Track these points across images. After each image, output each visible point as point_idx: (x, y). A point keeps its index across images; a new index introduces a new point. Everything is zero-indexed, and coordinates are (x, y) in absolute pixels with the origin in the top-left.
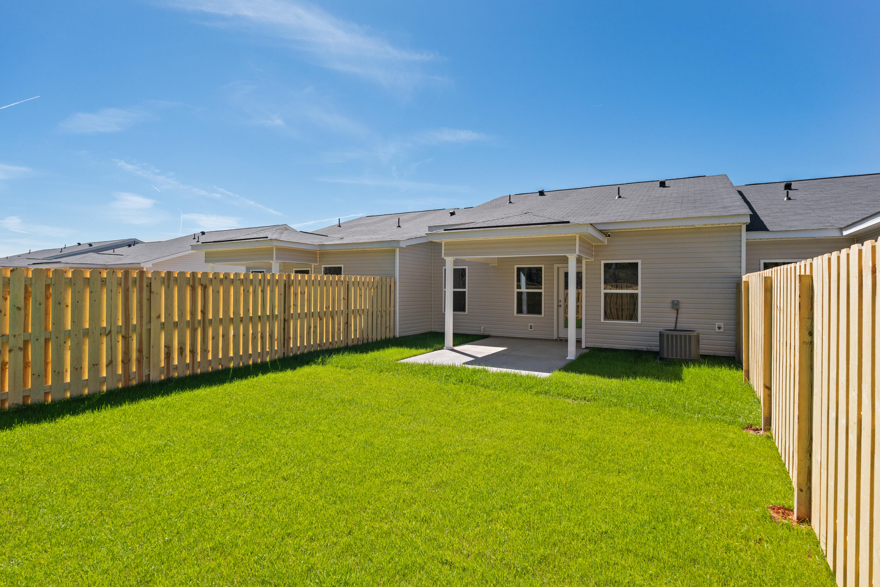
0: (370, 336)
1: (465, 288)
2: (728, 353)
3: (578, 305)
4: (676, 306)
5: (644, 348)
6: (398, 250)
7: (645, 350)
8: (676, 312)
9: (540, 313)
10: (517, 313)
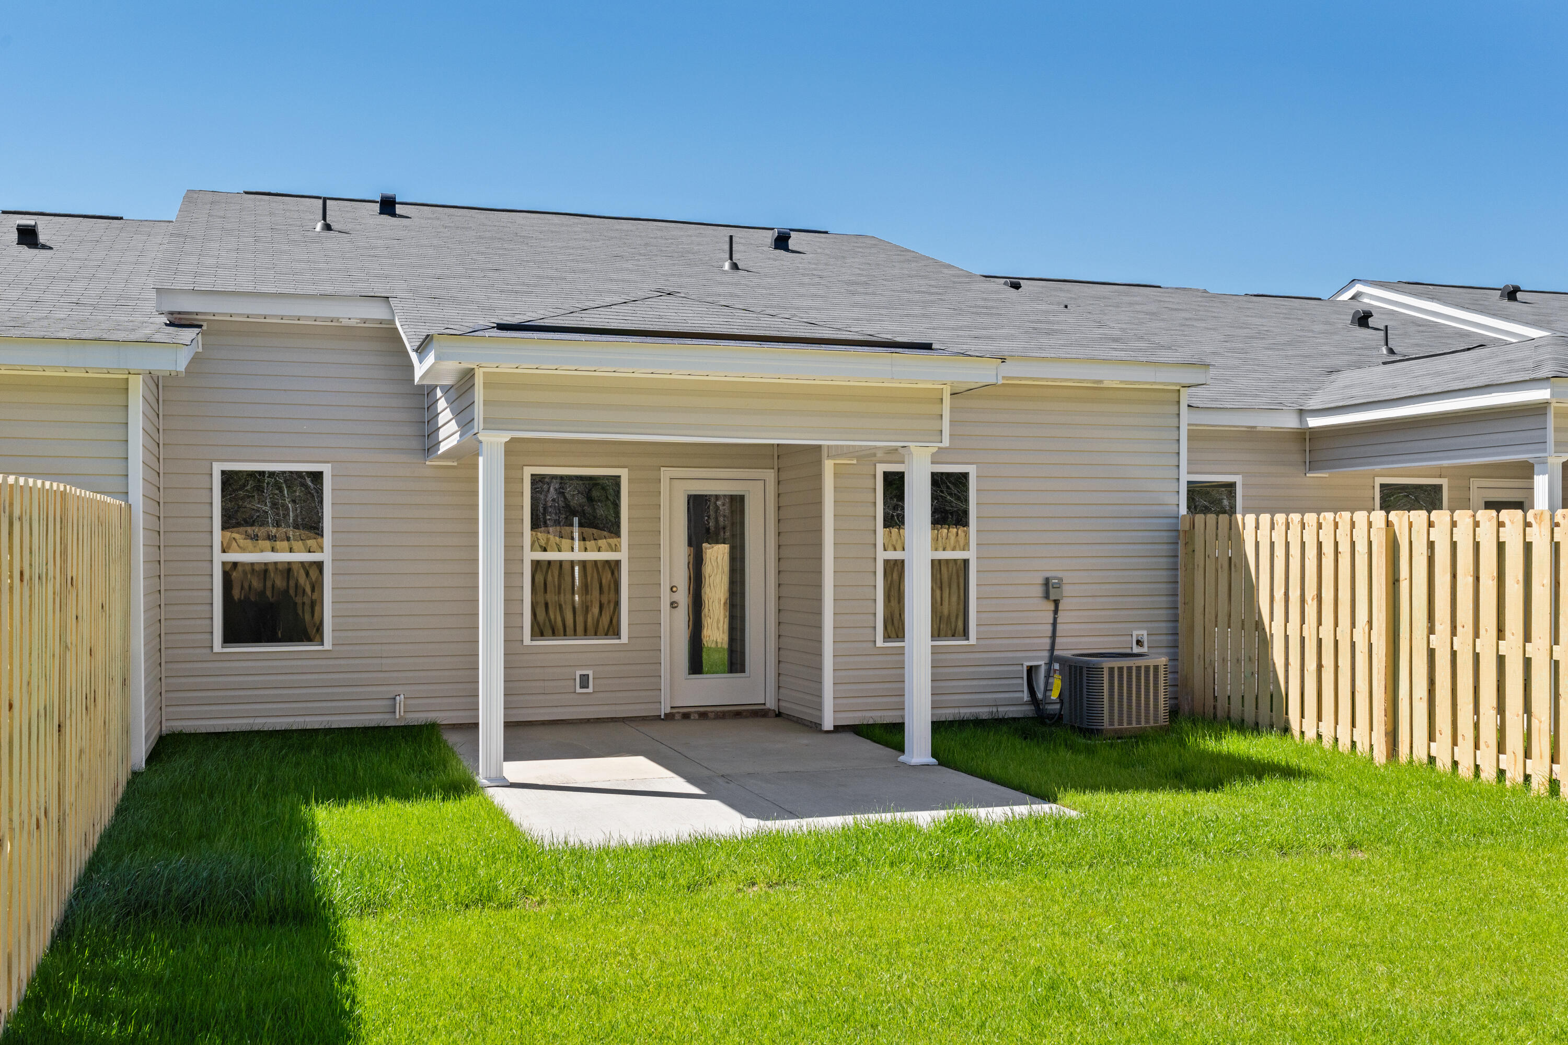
1: (319, 549)
5: (983, 712)
6: (138, 386)
8: (1051, 607)
9: (613, 630)
10: (534, 636)
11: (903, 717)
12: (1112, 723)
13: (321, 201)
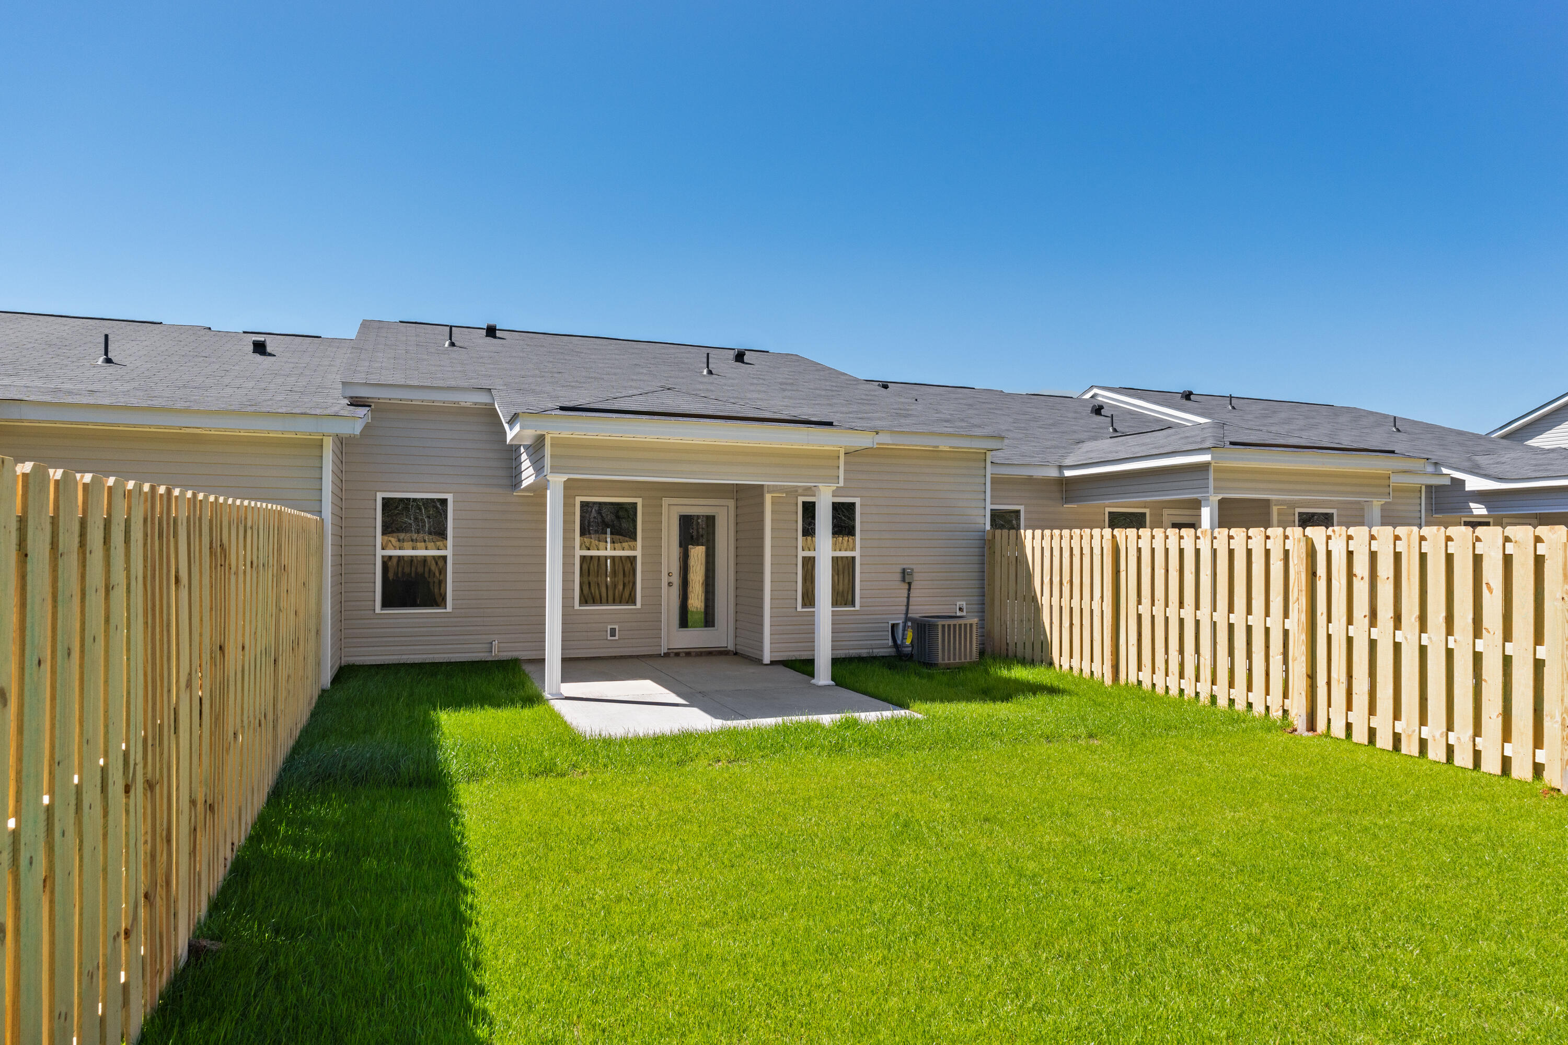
1: (444, 548)
4: (906, 576)
5: (864, 652)
6: (330, 444)
7: (866, 655)
8: (907, 586)
9: (632, 600)
10: (581, 604)
11: (814, 655)
12: (943, 659)
13: (449, 328)
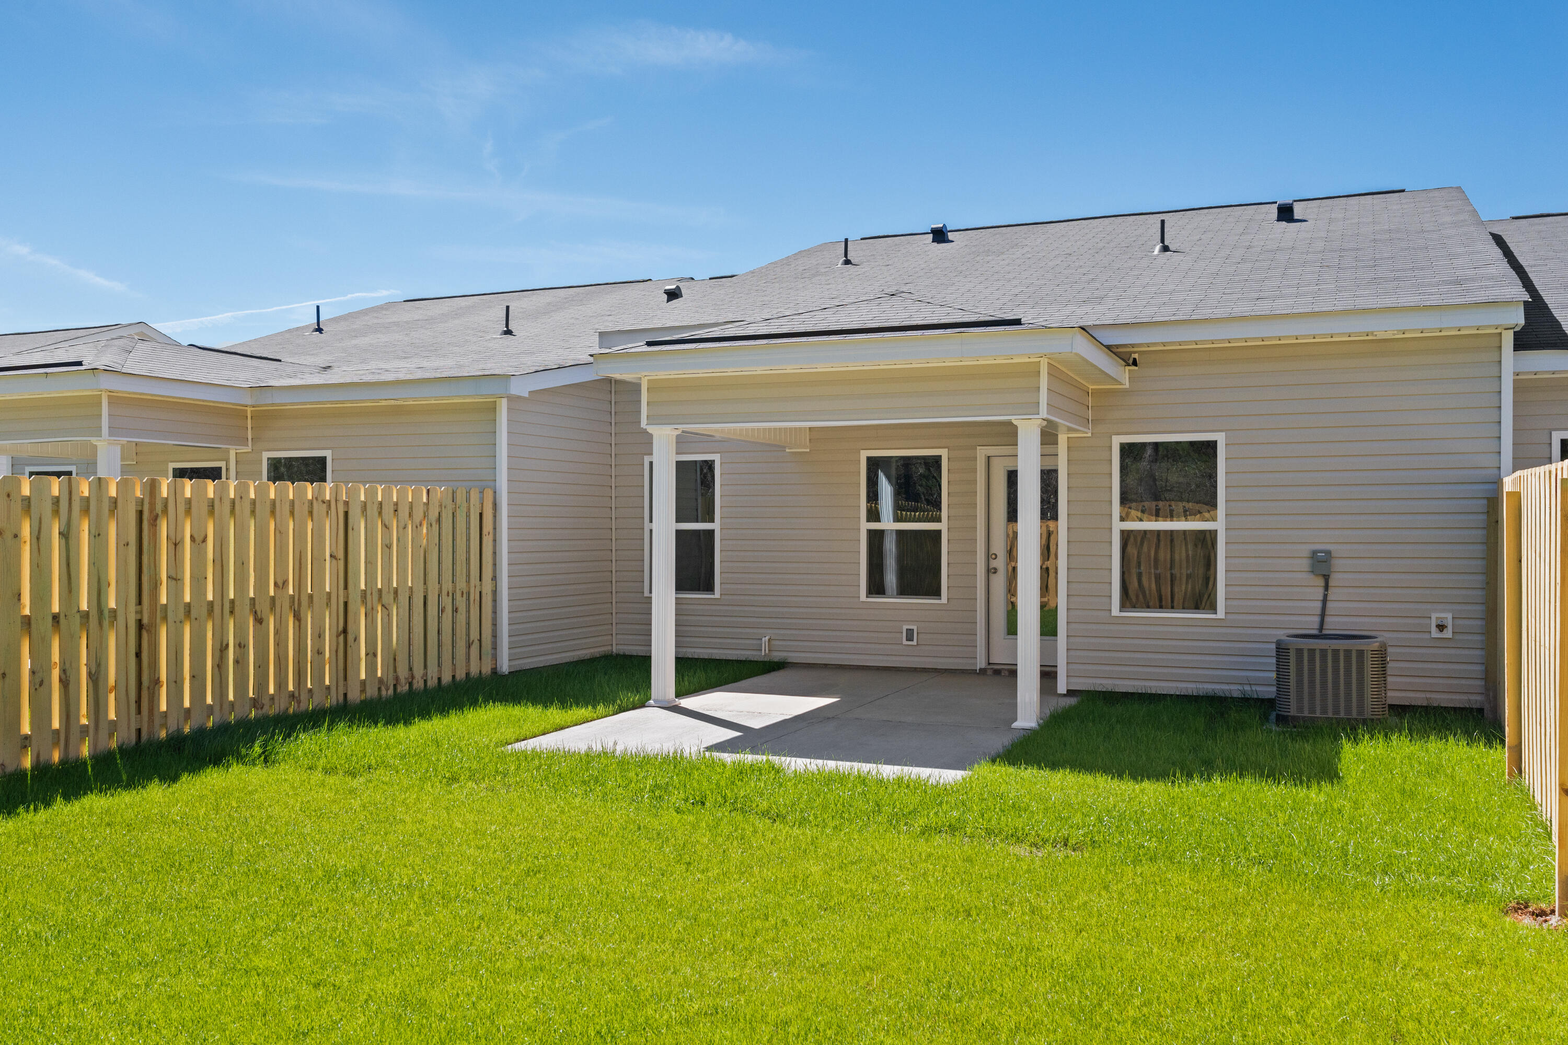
0: (418, 672)
1: (712, 521)
2: (1465, 697)
3: (1047, 569)
4: (1321, 565)
5: (1235, 690)
6: (503, 405)
7: (1236, 695)
8: (1321, 582)
9: (934, 591)
10: (869, 594)
